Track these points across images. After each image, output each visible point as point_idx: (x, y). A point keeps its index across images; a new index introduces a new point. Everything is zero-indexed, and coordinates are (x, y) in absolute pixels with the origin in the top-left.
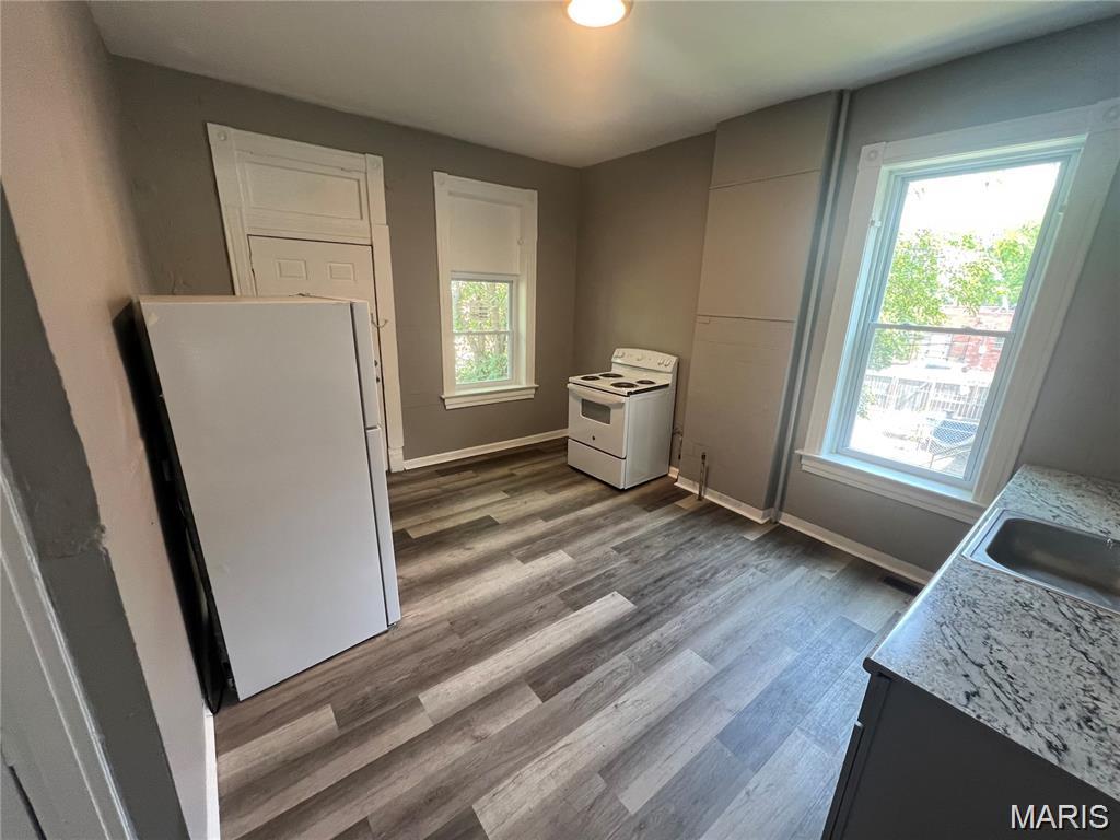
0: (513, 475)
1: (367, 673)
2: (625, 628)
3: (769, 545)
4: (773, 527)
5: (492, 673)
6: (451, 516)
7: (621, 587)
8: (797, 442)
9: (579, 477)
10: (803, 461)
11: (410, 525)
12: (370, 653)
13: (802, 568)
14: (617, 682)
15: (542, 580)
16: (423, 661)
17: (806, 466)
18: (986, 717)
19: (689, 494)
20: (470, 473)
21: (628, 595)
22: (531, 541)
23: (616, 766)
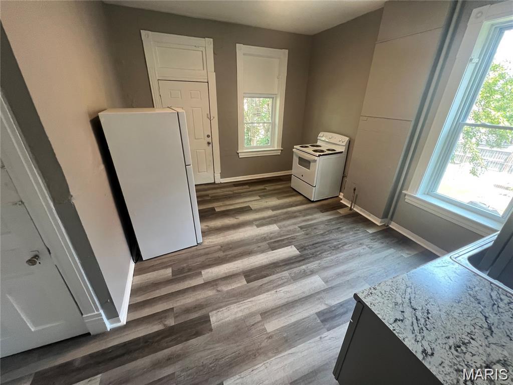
0: (266, 189)
1: (186, 259)
2: (292, 261)
3: (378, 236)
4: (385, 228)
5: (231, 268)
6: (234, 204)
7: (296, 244)
8: (405, 187)
9: (295, 193)
10: (406, 197)
11: (216, 205)
12: (188, 252)
13: (392, 249)
14: (280, 282)
15: (263, 236)
16: (207, 259)
17: (407, 200)
18: (398, 331)
19: (347, 206)
20: (247, 186)
21: (298, 248)
22: (264, 218)
23: (267, 314)
